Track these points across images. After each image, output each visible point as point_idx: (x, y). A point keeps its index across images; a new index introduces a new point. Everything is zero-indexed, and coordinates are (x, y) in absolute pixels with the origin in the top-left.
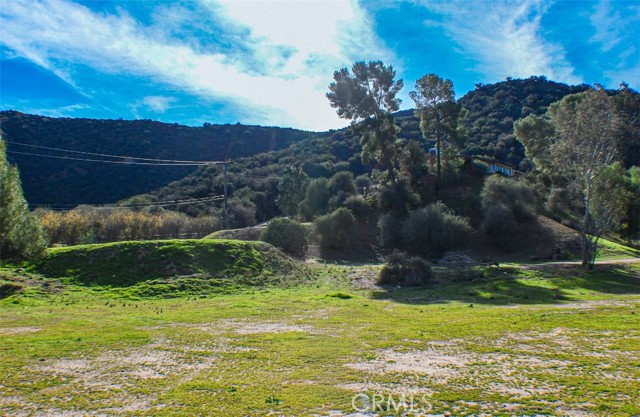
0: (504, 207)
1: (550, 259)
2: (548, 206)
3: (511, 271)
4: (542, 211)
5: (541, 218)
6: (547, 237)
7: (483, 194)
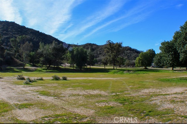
0: (9, 57)
1: (17, 66)
2: (16, 56)
3: (13, 68)
4: (15, 57)
5: (15, 59)
6: (16, 62)
7: (4, 54)
